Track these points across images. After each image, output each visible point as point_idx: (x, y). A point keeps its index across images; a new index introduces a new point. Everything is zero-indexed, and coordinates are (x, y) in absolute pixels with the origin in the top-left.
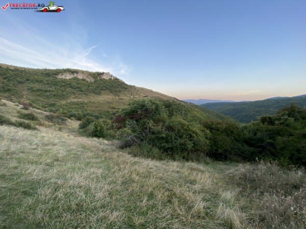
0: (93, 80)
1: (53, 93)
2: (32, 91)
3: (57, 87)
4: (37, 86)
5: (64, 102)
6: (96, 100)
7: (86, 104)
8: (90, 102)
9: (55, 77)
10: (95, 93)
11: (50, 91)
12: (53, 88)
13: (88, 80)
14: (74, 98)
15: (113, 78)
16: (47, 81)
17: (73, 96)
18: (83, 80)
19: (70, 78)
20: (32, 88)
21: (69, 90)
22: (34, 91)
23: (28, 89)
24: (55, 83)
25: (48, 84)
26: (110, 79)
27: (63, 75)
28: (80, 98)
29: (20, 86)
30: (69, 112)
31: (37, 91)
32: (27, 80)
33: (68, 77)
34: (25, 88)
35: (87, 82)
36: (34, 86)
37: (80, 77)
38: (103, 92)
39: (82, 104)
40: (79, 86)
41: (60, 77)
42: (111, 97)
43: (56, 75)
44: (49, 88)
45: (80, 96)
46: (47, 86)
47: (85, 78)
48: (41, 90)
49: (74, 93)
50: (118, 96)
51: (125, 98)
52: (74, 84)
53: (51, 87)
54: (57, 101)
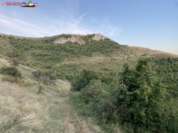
0: (84, 43)
1: (50, 57)
2: (34, 56)
3: (54, 51)
4: (38, 52)
5: (58, 65)
6: (88, 62)
7: (78, 66)
8: (82, 64)
9: (52, 43)
10: (87, 55)
11: (47, 55)
12: (50, 53)
13: (80, 43)
14: (68, 61)
15: (103, 39)
16: (46, 47)
17: (67, 59)
18: (76, 43)
19: (65, 42)
20: (34, 53)
21: (63, 53)
22: (36, 56)
23: (32, 55)
24: (52, 48)
25: (47, 49)
26: (101, 40)
27: (58, 40)
28: (73, 61)
29: (26, 52)
30: (62, 74)
31: (38, 55)
32: (32, 47)
33: (63, 41)
34: (30, 54)
35: (79, 45)
36: (36, 52)
37: (73, 40)
38: (94, 53)
39: (74, 66)
40: (72, 49)
41: (56, 42)
42: (103, 58)
43: (53, 41)
44: (47, 53)
45: (73, 59)
46: (45, 51)
47: (77, 41)
48: (41, 55)
49: (68, 56)
50: (110, 56)
51: (118, 58)
52: (68, 47)
53: (49, 51)
54: (53, 64)
